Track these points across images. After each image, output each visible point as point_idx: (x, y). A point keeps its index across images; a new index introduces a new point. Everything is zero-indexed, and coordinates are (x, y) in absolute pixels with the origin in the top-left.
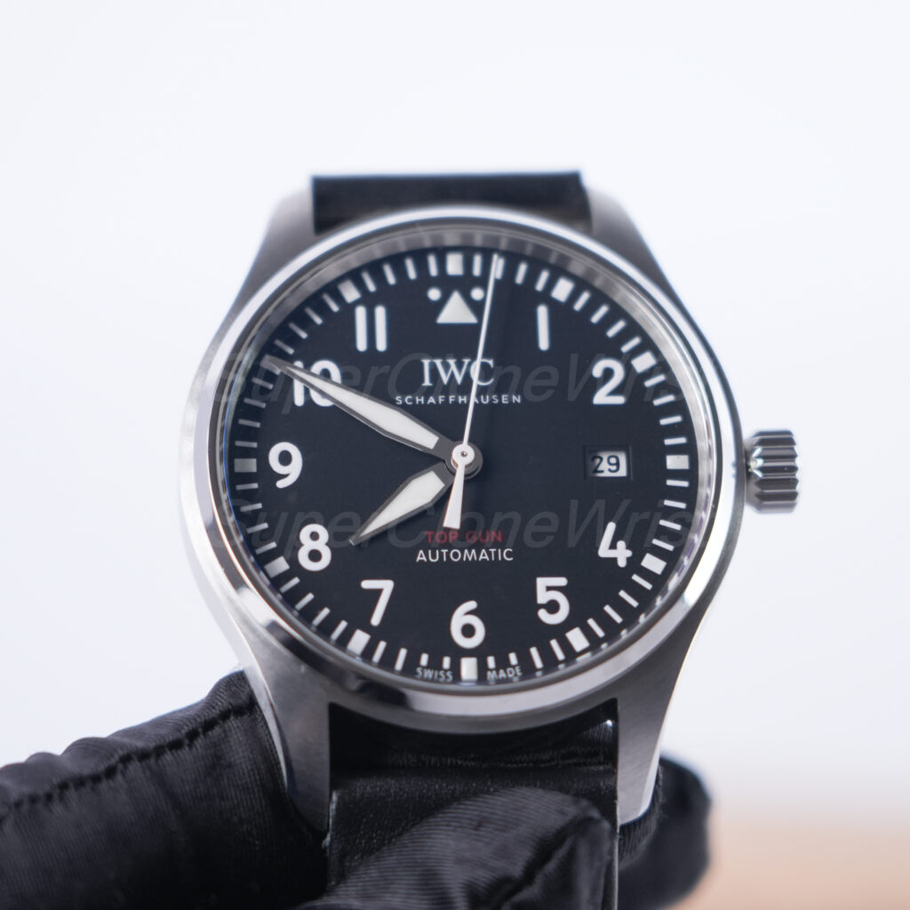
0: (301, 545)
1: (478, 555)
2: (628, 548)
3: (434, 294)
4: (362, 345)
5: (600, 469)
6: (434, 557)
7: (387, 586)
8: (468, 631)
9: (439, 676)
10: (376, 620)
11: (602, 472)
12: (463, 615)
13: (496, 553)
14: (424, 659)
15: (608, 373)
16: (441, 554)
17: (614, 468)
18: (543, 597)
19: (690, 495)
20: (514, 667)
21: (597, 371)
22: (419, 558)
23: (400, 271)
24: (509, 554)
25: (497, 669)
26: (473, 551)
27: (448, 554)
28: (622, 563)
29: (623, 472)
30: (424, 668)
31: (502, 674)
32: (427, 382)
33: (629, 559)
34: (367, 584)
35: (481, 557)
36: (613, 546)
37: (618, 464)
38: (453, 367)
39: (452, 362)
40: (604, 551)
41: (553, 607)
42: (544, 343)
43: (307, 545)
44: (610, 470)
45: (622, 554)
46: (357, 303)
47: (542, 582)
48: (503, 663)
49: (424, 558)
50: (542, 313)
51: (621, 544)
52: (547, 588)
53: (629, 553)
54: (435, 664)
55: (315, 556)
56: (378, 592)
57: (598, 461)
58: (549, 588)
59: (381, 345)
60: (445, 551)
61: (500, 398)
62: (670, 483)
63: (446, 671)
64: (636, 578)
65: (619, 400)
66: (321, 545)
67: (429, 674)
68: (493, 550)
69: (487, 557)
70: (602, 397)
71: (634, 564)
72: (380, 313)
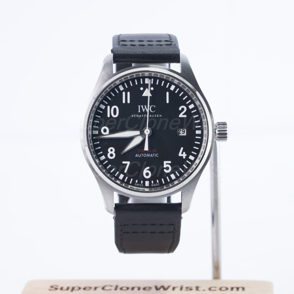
0: (108, 152)
1: (150, 155)
2: (186, 154)
3: (142, 89)
4: (124, 102)
5: (180, 133)
6: (140, 156)
7: (128, 163)
8: (147, 174)
9: (140, 185)
10: (125, 171)
11: (181, 133)
12: (146, 171)
13: (154, 155)
14: (137, 181)
15: (183, 109)
16: (141, 155)
17: (183, 133)
18: (165, 166)
19: (201, 141)
20: (158, 183)
21: (180, 109)
22: (136, 156)
23: (134, 83)
24: (157, 155)
25: (154, 184)
26: (149, 154)
27: (143, 155)
28: (184, 158)
29: (185, 134)
30: (136, 183)
31: (155, 185)
32: (139, 111)
33: (186, 157)
34: (124, 162)
35: (151, 156)
36: (182, 153)
37: (184, 132)
38: (146, 108)
39: (145, 106)
40: (180, 155)
41: (167, 168)
42: (168, 102)
43: (110, 152)
44: (182, 133)
45: (184, 155)
46: (123, 91)
47: (165, 162)
48: (155, 182)
49: (137, 156)
50: (168, 93)
51: (184, 153)
52: (166, 164)
53: (186, 155)
54: (139, 182)
55: (111, 155)
56: (126, 164)
57: (180, 131)
58: (167, 164)
59: (129, 102)
60: (142, 154)
61: (157, 116)
62: (197, 137)
63: (142, 184)
64: (187, 161)
65: (185, 116)
66: (113, 153)
67: (138, 185)
68: (154, 154)
69: (152, 156)
70: (181, 116)
71: (187, 158)
72: (129, 93)
